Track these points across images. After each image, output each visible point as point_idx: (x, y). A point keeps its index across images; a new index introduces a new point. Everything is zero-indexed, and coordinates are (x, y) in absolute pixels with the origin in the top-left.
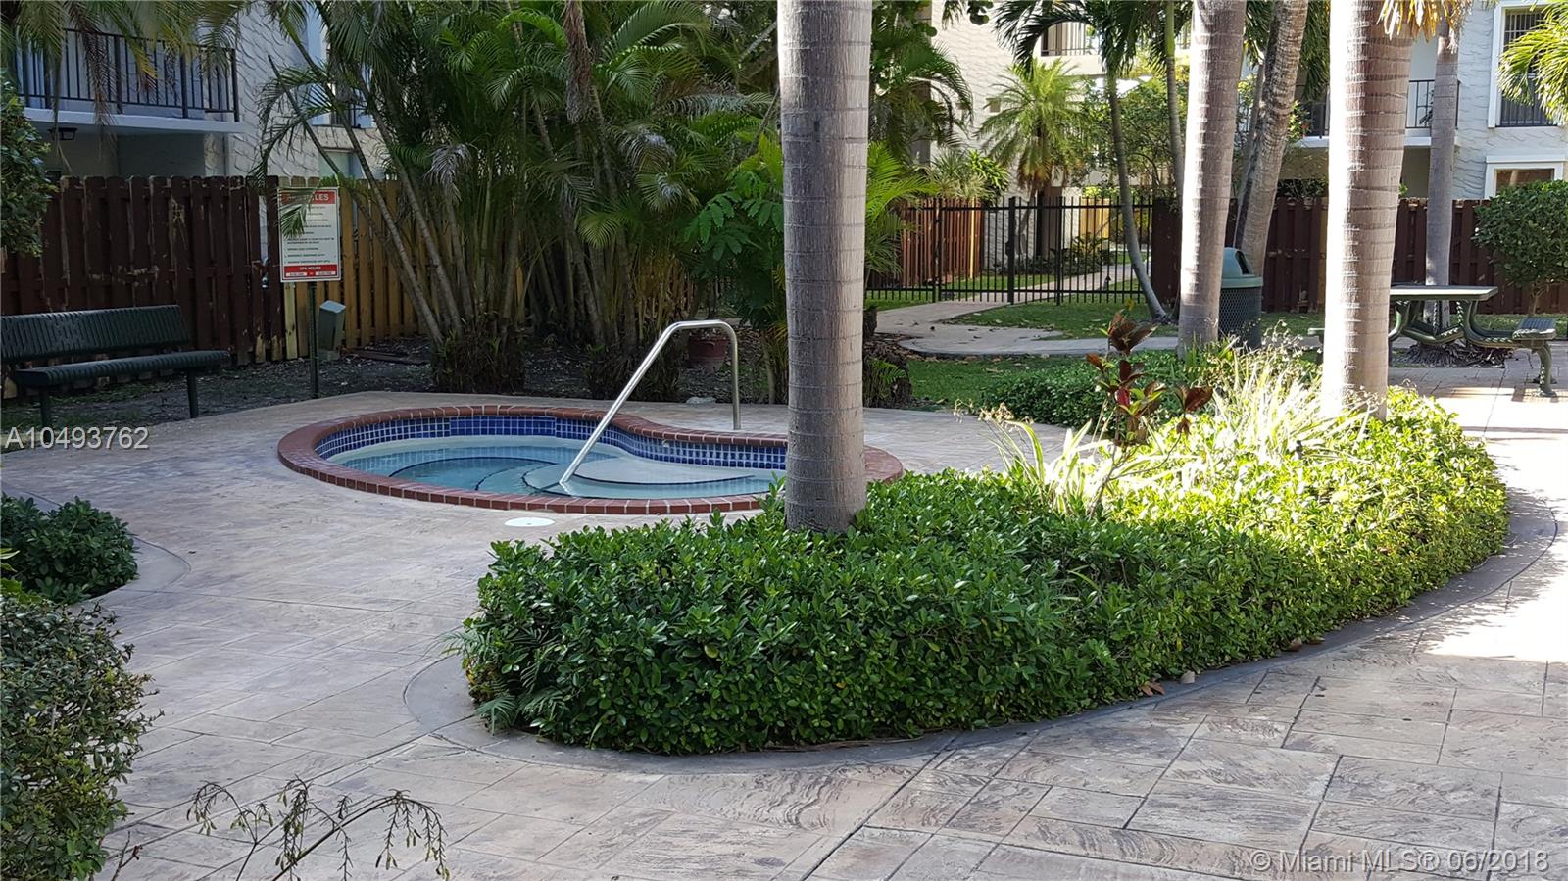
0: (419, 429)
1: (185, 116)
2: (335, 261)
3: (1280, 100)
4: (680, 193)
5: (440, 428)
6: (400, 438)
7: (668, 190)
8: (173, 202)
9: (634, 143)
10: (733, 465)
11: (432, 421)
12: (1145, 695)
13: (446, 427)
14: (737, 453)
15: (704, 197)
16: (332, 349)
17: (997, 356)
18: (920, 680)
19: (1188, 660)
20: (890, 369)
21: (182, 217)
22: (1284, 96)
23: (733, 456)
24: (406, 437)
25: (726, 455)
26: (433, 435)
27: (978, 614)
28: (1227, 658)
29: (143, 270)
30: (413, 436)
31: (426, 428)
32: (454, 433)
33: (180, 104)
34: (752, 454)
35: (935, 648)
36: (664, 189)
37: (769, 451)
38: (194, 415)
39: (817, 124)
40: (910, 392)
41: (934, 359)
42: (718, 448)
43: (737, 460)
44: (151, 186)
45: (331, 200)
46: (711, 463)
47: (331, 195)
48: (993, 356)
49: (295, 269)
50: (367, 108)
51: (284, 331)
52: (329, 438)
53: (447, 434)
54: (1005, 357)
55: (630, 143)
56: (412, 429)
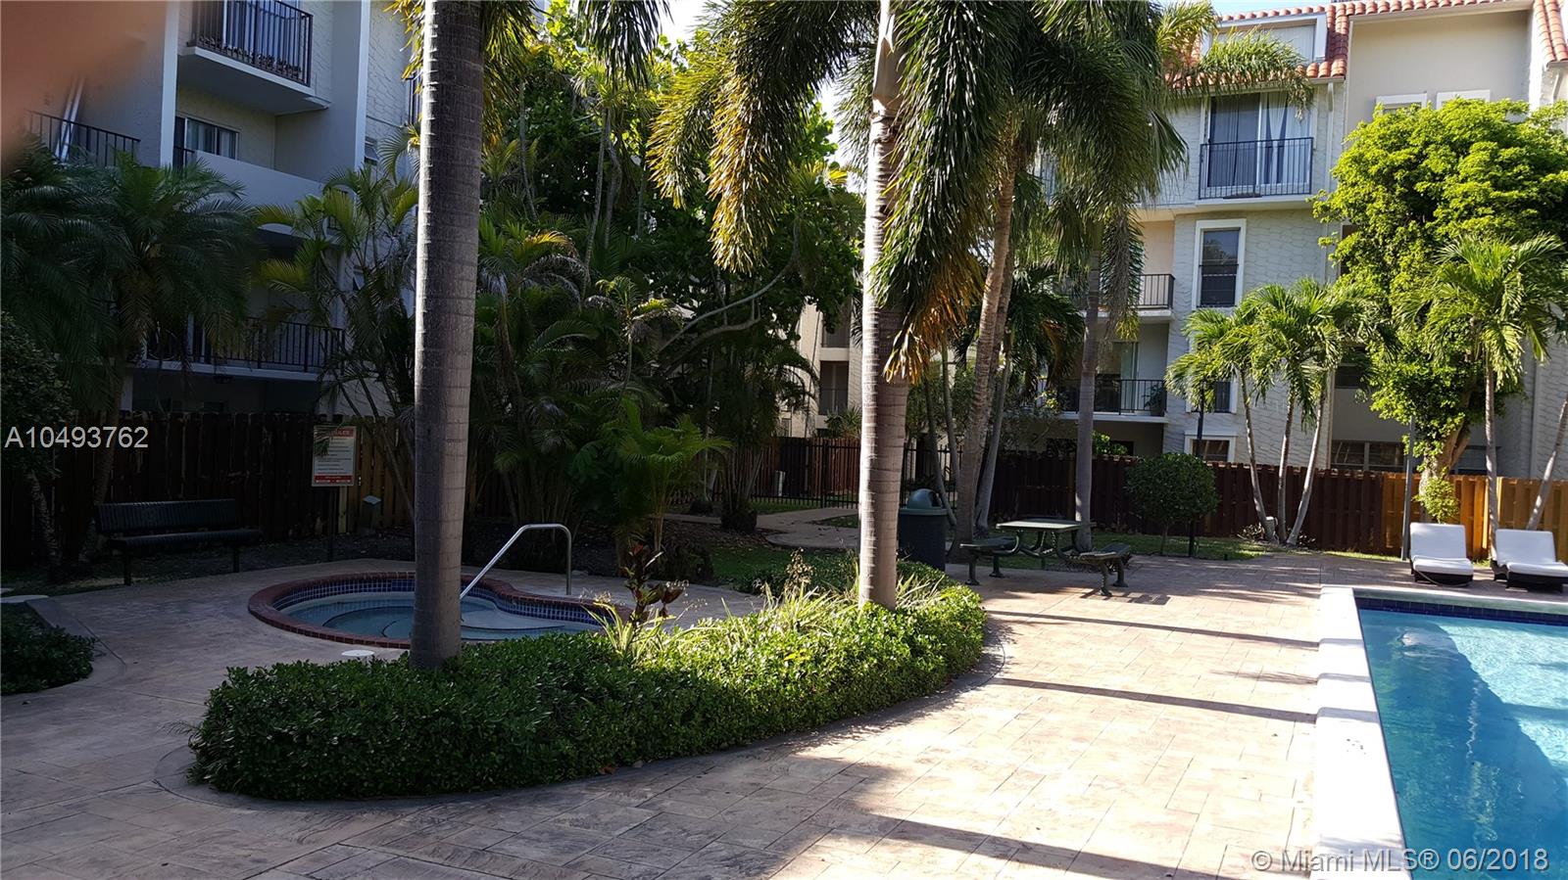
0: (370, 586)
1: (306, 371)
2: (351, 474)
3: (977, 396)
4: (559, 442)
5: (384, 586)
6: (356, 592)
7: (551, 441)
8: (265, 430)
9: (534, 410)
10: (553, 618)
11: (380, 581)
12: (600, 775)
13: (389, 586)
14: (556, 610)
15: (580, 444)
16: (370, 527)
17: (819, 549)
18: (434, 760)
19: (640, 753)
20: (695, 558)
21: (270, 440)
22: (979, 394)
23: (554, 612)
24: (360, 591)
25: (549, 611)
26: (379, 591)
27: (474, 722)
28: (672, 753)
29: (239, 473)
30: (365, 591)
31: (375, 586)
32: (394, 590)
33: (302, 363)
34: (565, 611)
35: (446, 742)
36: (549, 439)
37: (567, 609)
38: (236, 570)
39: (429, 431)
40: (712, 573)
41: (780, 549)
42: (545, 607)
43: (556, 615)
44: (250, 420)
45: (350, 435)
46: (540, 616)
47: (352, 431)
48: (816, 548)
49: (323, 478)
50: (378, 378)
51: (338, 514)
52: (300, 590)
53: (389, 590)
54: (824, 549)
55: (531, 411)
56: (365, 587)
